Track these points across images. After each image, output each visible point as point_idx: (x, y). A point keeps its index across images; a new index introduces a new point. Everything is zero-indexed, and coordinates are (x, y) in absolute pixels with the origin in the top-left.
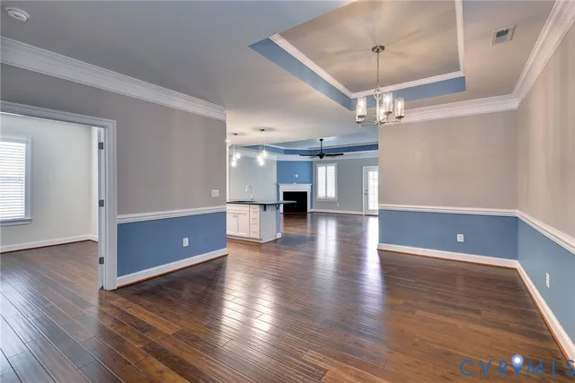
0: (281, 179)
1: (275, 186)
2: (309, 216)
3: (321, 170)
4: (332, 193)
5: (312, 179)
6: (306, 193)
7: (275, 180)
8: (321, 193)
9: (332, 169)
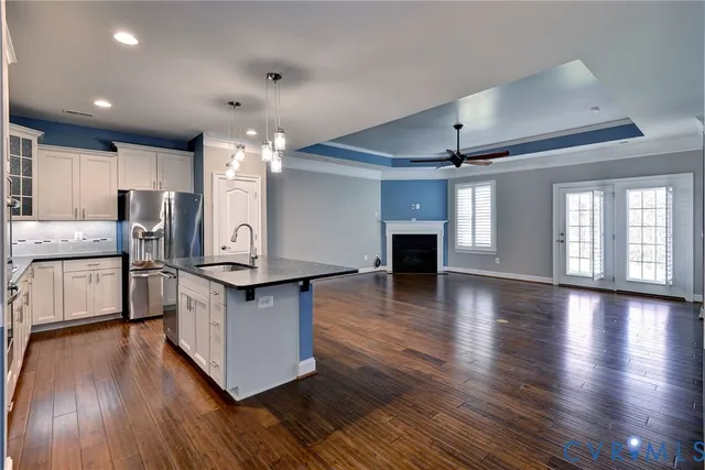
0: (389, 212)
1: (379, 226)
2: (440, 279)
3: (464, 196)
4: (485, 238)
5: (447, 212)
6: (434, 237)
7: (378, 214)
8: (464, 239)
9: (485, 193)
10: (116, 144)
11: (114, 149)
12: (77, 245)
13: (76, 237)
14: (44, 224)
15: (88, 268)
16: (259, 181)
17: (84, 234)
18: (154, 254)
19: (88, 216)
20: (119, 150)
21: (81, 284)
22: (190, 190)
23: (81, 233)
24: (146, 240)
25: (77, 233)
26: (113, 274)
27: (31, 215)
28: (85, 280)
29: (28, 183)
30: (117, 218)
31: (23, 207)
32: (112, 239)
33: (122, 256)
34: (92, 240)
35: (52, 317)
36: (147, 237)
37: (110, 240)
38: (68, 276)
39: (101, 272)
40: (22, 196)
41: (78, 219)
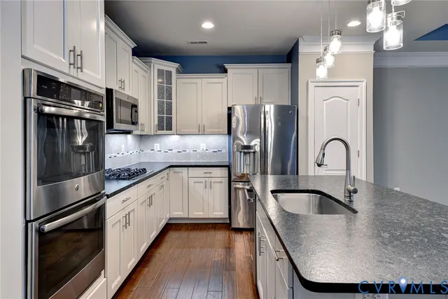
10: (227, 66)
11: (225, 71)
12: (203, 155)
13: (201, 148)
14: (184, 137)
15: (204, 175)
16: (364, 84)
17: (207, 146)
18: (251, 167)
19: (207, 130)
20: (229, 71)
21: (200, 187)
22: (287, 102)
23: (205, 145)
24: (245, 153)
25: (202, 145)
26: (222, 182)
27: (171, 130)
28: (202, 185)
29: (170, 105)
30: (226, 133)
31: (166, 124)
32: (225, 151)
33: (229, 167)
34: (212, 150)
35: (182, 213)
36: (246, 151)
37: (224, 151)
38: (191, 181)
39: (213, 180)
40: (165, 115)
41: (201, 133)
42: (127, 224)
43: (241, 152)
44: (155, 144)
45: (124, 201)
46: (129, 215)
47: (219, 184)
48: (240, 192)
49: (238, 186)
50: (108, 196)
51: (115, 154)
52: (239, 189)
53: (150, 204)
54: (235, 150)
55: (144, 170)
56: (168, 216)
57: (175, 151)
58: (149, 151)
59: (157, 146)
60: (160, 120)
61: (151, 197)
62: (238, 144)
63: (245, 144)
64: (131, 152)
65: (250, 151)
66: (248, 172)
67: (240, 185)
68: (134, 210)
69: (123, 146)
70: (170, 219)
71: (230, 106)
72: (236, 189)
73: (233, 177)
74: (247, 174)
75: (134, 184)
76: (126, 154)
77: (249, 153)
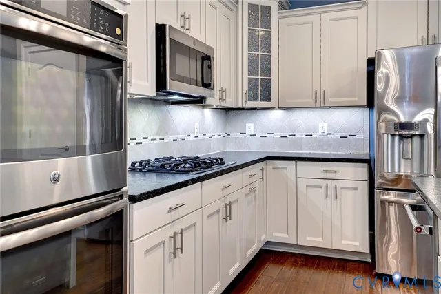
12: (321, 143)
13: (320, 131)
14: (290, 113)
15: (324, 176)
17: (330, 127)
18: (416, 164)
19: (330, 100)
21: (316, 196)
23: (326, 125)
24: (402, 137)
25: (321, 125)
26: (356, 189)
27: (269, 100)
28: (321, 192)
29: (267, 61)
30: (365, 103)
31: (261, 91)
32: (363, 135)
33: (369, 162)
34: (338, 135)
35: (286, 236)
36: (404, 132)
37: (360, 136)
38: (302, 184)
39: (340, 184)
40: (260, 77)
41: (318, 105)
42: (177, 250)
43: (393, 135)
44: (248, 125)
45: (171, 210)
46: (181, 233)
47: (350, 193)
48: (392, 208)
49: (387, 197)
50: (133, 199)
51: (184, 136)
52: (390, 202)
53: (227, 218)
54: (383, 131)
55: (220, 161)
56: (263, 238)
57: (277, 135)
58: (239, 135)
59: (250, 127)
60: (253, 83)
61: (228, 206)
62: (388, 122)
63: (403, 120)
64: (210, 135)
65: (412, 132)
66: (409, 173)
67: (391, 196)
68: (194, 225)
69: (197, 125)
70: (268, 243)
71: (372, 55)
72: (383, 202)
73: (378, 181)
74: (407, 176)
75: (194, 181)
76: (201, 137)
77: (412, 136)
